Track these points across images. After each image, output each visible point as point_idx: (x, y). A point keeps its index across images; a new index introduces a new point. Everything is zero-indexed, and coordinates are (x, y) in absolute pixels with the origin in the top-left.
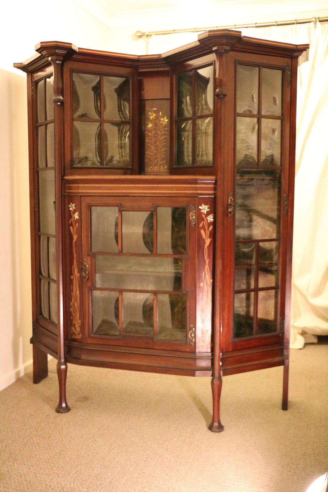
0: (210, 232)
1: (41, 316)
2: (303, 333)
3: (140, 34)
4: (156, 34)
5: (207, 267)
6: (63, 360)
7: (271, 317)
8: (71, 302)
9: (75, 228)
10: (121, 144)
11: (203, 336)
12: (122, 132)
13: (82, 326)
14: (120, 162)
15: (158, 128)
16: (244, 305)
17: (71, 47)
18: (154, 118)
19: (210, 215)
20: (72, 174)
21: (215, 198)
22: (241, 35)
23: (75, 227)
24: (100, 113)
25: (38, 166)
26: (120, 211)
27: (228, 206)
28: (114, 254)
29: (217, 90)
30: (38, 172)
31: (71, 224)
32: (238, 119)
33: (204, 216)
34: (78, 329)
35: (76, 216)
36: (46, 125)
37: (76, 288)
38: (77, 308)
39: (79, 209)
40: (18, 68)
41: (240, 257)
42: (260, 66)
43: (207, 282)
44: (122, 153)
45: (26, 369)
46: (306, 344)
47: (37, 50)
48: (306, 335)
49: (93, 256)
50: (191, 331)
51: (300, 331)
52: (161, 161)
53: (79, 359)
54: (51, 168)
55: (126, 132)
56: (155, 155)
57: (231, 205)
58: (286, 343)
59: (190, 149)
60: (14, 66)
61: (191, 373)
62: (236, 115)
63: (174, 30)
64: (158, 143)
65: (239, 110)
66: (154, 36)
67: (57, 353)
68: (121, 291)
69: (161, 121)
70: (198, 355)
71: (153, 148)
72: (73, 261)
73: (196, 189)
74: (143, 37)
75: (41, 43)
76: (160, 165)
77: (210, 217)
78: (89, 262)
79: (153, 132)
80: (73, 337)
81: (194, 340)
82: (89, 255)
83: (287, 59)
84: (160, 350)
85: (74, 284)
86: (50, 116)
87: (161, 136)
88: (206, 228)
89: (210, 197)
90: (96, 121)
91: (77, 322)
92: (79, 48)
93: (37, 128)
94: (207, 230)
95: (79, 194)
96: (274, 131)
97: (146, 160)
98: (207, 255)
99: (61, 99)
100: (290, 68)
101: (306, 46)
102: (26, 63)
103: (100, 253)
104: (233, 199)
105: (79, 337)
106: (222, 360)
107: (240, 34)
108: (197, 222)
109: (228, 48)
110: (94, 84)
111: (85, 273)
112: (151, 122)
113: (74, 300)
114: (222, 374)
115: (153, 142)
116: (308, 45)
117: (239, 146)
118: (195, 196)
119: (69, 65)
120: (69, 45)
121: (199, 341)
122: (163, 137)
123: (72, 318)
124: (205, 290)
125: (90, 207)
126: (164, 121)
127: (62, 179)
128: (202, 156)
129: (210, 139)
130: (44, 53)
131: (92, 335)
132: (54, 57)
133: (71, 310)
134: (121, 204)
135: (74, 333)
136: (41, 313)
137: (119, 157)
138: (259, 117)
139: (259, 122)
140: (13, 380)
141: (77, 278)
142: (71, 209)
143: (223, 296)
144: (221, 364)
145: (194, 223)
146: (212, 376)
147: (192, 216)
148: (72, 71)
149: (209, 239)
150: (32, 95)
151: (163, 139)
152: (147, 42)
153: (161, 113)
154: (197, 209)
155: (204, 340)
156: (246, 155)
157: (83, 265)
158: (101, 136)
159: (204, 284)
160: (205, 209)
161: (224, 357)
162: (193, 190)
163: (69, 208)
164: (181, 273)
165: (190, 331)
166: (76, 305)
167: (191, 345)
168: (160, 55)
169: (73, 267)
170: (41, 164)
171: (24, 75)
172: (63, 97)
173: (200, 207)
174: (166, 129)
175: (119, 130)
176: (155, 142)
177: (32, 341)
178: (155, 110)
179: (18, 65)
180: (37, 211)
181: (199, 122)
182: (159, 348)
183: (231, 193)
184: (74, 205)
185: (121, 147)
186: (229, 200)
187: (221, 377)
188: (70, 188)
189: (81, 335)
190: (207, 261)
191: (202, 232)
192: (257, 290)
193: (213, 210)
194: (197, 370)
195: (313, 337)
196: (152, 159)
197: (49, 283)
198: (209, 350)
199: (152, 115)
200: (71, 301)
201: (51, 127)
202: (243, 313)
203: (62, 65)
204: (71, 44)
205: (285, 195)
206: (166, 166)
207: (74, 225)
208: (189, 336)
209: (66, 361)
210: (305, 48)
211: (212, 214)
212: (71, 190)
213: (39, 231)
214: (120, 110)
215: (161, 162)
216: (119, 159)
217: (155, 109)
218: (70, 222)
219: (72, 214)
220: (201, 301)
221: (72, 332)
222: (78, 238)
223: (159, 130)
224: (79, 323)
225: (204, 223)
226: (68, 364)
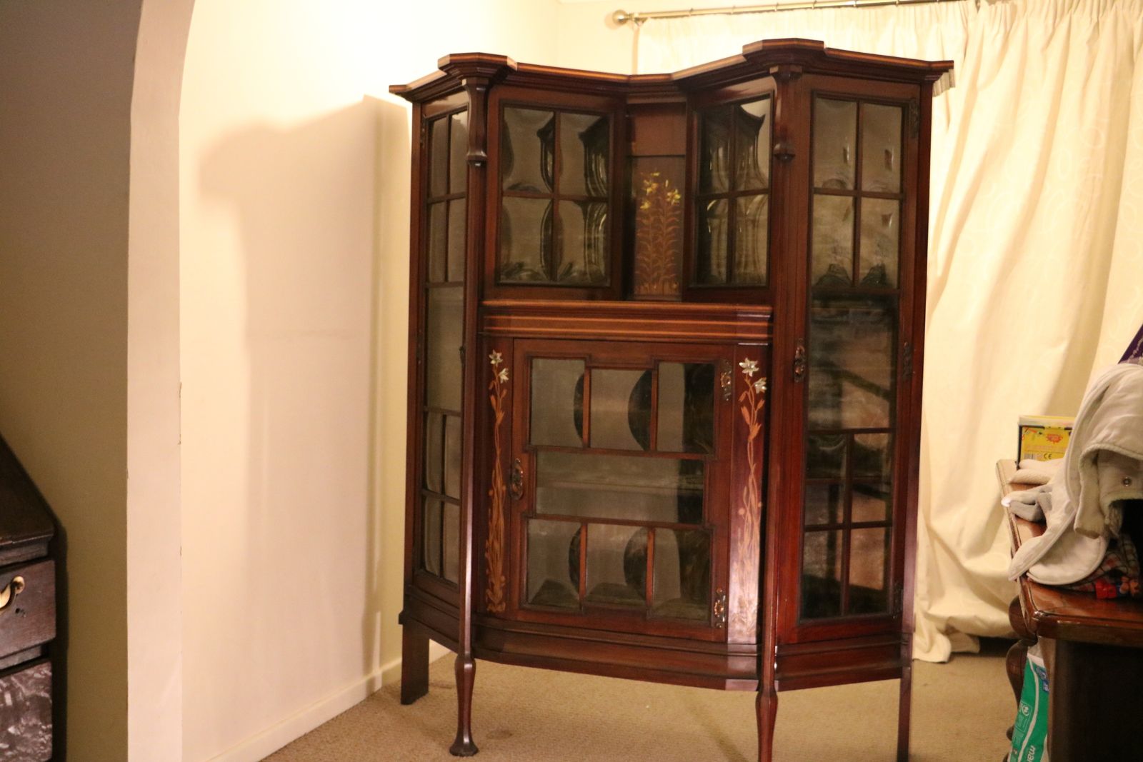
0: (760, 411)
1: (422, 570)
2: (950, 630)
3: (621, 17)
4: (655, 18)
5: (752, 478)
6: (467, 652)
7: (878, 583)
8: (487, 541)
9: (500, 400)
10: (589, 239)
11: (741, 612)
12: (591, 215)
13: (508, 588)
14: (585, 273)
15: (661, 210)
16: (824, 558)
17: (506, 62)
18: (654, 192)
19: (760, 380)
20: (496, 297)
21: (770, 346)
22: (823, 48)
23: (500, 396)
24: (552, 182)
25: (427, 280)
26: (589, 368)
27: (795, 362)
28: (575, 450)
29: (777, 147)
30: (427, 290)
31: (493, 392)
32: (816, 197)
33: (748, 381)
34: (500, 594)
35: (504, 376)
36: (448, 202)
37: (499, 512)
38: (499, 553)
39: (509, 363)
40: (398, 93)
41: (817, 464)
42: (859, 100)
43: (751, 506)
44: (589, 256)
45: (385, 675)
46: (954, 655)
47: (441, 68)
48: (955, 636)
49: (533, 452)
50: (719, 601)
51: (943, 627)
52: (665, 274)
53: (500, 651)
54: (456, 284)
55: (599, 217)
56: (655, 262)
57: (799, 360)
58: (905, 633)
59: (724, 252)
60: (391, 91)
61: (717, 682)
62: (812, 191)
64: (660, 239)
65: (818, 183)
66: (650, 22)
67: (457, 641)
68: (585, 522)
69: (668, 197)
70: (731, 648)
71: (650, 248)
72: (495, 462)
73: (735, 329)
74: (629, 22)
75: (451, 55)
76: (663, 283)
77: (759, 384)
78: (526, 465)
79: (652, 219)
80: (488, 610)
81: (724, 620)
82: (526, 452)
83: (912, 86)
84: (657, 636)
85: (495, 505)
86: (457, 186)
87: (669, 225)
88: (753, 404)
89: (761, 346)
90: (544, 197)
91: (498, 581)
92: (519, 64)
93: (428, 206)
94: (753, 408)
95: (511, 335)
96: (885, 219)
97: (637, 272)
98: (752, 455)
99: (482, 157)
100: (918, 102)
101: (948, 65)
102: (414, 87)
103: (549, 448)
104: (804, 350)
105: (501, 609)
106: (778, 659)
107: (821, 45)
108: (734, 391)
109: (798, 69)
110: (542, 125)
111: (517, 485)
112: (648, 198)
113: (494, 537)
114: (777, 688)
115: (650, 238)
116: (952, 62)
117: (817, 247)
118: (732, 343)
119: (499, 93)
120: (503, 60)
121: (734, 621)
122: (670, 229)
123: (487, 571)
124: (747, 521)
125: (529, 359)
126: (673, 197)
127: (480, 305)
128: (746, 266)
129: (763, 234)
130: (456, 72)
131: (527, 606)
132: (474, 80)
133: (487, 555)
134: (590, 356)
135: (490, 601)
136: (422, 565)
137: (583, 265)
138: (858, 195)
139: (857, 206)
140: (361, 696)
141: (501, 494)
142: (493, 362)
143: (781, 535)
144: (776, 666)
145: (729, 394)
146: (757, 690)
147: (725, 381)
148: (503, 105)
149: (757, 424)
150: (421, 145)
151: (670, 233)
152: (637, 33)
153: (667, 182)
154: (734, 367)
155: (745, 620)
156: (831, 265)
157: (514, 470)
158: (552, 223)
159: (746, 511)
160: (750, 368)
161: (782, 653)
162: (729, 332)
163: (491, 360)
164: (702, 490)
165: (716, 601)
166: (497, 546)
167: (718, 628)
168: (669, 75)
169: (494, 472)
170: (436, 274)
171: (408, 106)
172: (486, 152)
173: (741, 364)
174: (678, 212)
175: (585, 213)
176: (655, 238)
177: (403, 619)
178: (656, 177)
179: (399, 89)
180: (423, 367)
181: (742, 201)
182: (655, 634)
183: (802, 339)
184: (499, 355)
185: (589, 246)
186: (797, 352)
187: (775, 692)
188: (492, 323)
189: (504, 605)
190: (753, 468)
191: (745, 410)
192: (849, 526)
193: (766, 371)
194: (729, 678)
195: (969, 639)
196: (648, 269)
197: (443, 504)
198: (754, 640)
199: (650, 186)
200: (488, 539)
201: (457, 208)
202: (821, 574)
203: (486, 95)
204: (506, 57)
205: (905, 344)
206: (676, 283)
207: (498, 394)
208: (716, 610)
209: (475, 655)
210: (946, 66)
211: (763, 377)
212: (495, 326)
213: (425, 403)
214: (589, 173)
215: (667, 277)
216: (583, 269)
217: (657, 174)
218: (491, 387)
219: (495, 371)
220: (739, 544)
221: (487, 599)
222: (504, 419)
223: (663, 215)
224: (501, 582)
225: (749, 394)
226: (478, 661)
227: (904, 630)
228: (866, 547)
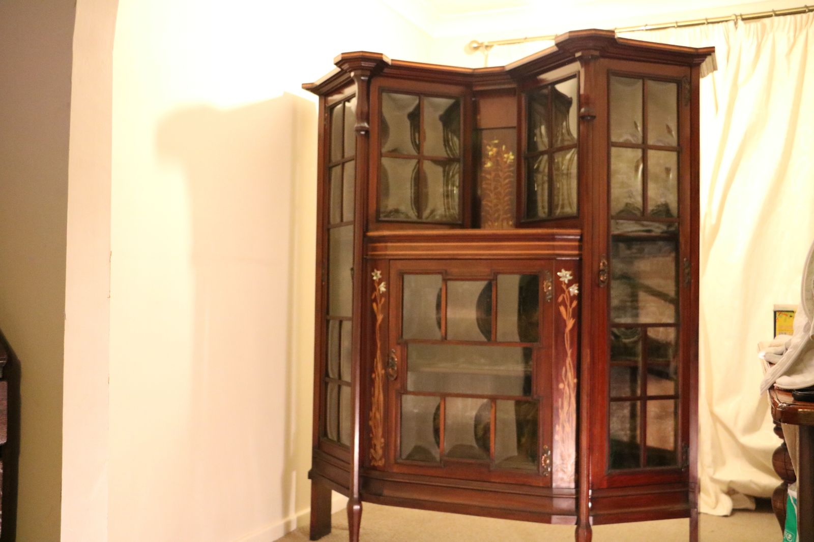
0: (574, 309)
1: (325, 438)
2: (731, 492)
3: (475, 45)
4: (500, 45)
5: (569, 360)
6: (356, 496)
7: (670, 445)
8: (371, 413)
9: (380, 306)
10: (448, 191)
11: (563, 464)
12: (448, 174)
13: (386, 447)
14: (445, 216)
15: (499, 168)
16: (628, 426)
17: (382, 58)
18: (495, 155)
19: (574, 285)
20: (377, 229)
21: (581, 260)
22: (614, 36)
23: (380, 303)
24: (418, 147)
25: (329, 222)
26: (445, 281)
27: (600, 272)
28: (435, 342)
29: (583, 110)
30: (329, 230)
31: (375, 300)
32: (614, 150)
33: (564, 287)
34: (380, 452)
35: (382, 288)
36: (343, 164)
37: (379, 391)
38: (379, 421)
39: (386, 278)
40: (308, 89)
41: (619, 352)
42: (643, 77)
43: (568, 382)
44: (448, 203)
45: (299, 519)
46: (734, 511)
47: (337, 64)
48: (736, 496)
49: (404, 344)
50: (545, 455)
51: (725, 488)
52: (503, 214)
53: (380, 495)
54: (348, 224)
55: (453, 176)
56: (496, 205)
57: (603, 270)
58: (692, 482)
59: (546, 198)
60: (303, 88)
61: (545, 518)
62: (610, 144)
63: (526, 38)
64: (499, 189)
65: (614, 139)
66: (496, 48)
67: (348, 488)
68: (444, 396)
69: (505, 158)
70: (555, 491)
71: (492, 195)
72: (376, 353)
73: (554, 248)
74: (481, 48)
75: (343, 54)
76: (502, 221)
77: (573, 288)
78: (399, 352)
79: (493, 174)
80: (372, 464)
81: (549, 469)
82: (398, 344)
83: (684, 68)
84: (499, 483)
85: (376, 385)
86: (349, 151)
87: (505, 179)
88: (568, 304)
89: (574, 260)
90: (412, 158)
91: (379, 442)
92: (392, 60)
93: (330, 169)
94: (569, 307)
95: (387, 257)
96: (668, 170)
97: (483, 214)
98: (569, 342)
99: (365, 127)
100: (689, 79)
101: (712, 49)
102: (318, 83)
103: (414, 341)
104: (606, 263)
105: (381, 463)
106: (592, 500)
107: (613, 34)
108: (554, 294)
109: (597, 53)
110: (411, 109)
111: (393, 369)
112: (490, 159)
113: (376, 409)
114: (591, 522)
115: (492, 188)
116: (714, 47)
117: (615, 191)
118: (550, 258)
119: (377, 83)
120: (379, 56)
121: (557, 471)
122: (507, 181)
123: (371, 435)
124: (566, 393)
125: (401, 275)
126: (508, 158)
127: (365, 236)
128: (563, 207)
129: (574, 183)
130: (346, 66)
131: (400, 461)
132: (359, 72)
133: (371, 423)
134: (446, 271)
135: (373, 458)
136: (326, 434)
137: (443, 210)
138: (644, 147)
139: (644, 159)
140: (280, 534)
141: (380, 376)
142: (375, 278)
143: (592, 402)
144: (590, 505)
145: (550, 297)
146: (576, 524)
147: (547, 287)
148: (382, 90)
149: (572, 319)
150: (325, 125)
151: (507, 184)
152: (487, 56)
153: (504, 147)
154: (554, 276)
155: (565, 470)
156: (627, 204)
157: (390, 358)
158: (419, 180)
159: (565, 385)
160: (566, 277)
161: (595, 495)
162: (548, 250)
163: (373, 276)
164: (531, 371)
165: (543, 455)
166: (378, 416)
167: (545, 476)
168: (503, 67)
169: (375, 360)
170: (334, 218)
171: (315, 99)
172: (368, 124)
173: (558, 274)
174: (512, 169)
175: (444, 171)
176: (496, 188)
177: (311, 475)
178: (496, 144)
179: (308, 86)
180: (326, 287)
181: (558, 158)
182: (497, 481)
183: (604, 255)
184: (379, 272)
185: (448, 196)
186: (601, 264)
187: (590, 526)
188: (374, 249)
189: (383, 460)
190: (569, 352)
191: (562, 309)
192: (645, 398)
193: (578, 279)
194: (554, 514)
195: (746, 498)
196: (491, 211)
197: (339, 387)
198: (573, 485)
199: (491, 150)
200: (371, 410)
201: (350, 167)
202: (625, 439)
203: (368, 83)
204: (382, 54)
205: (685, 259)
206: (512, 221)
207: (379, 301)
208: (543, 462)
209: (362, 498)
210: (710, 51)
211: (576, 283)
212: (375, 251)
213: (328, 313)
214: (446, 142)
216: (443, 213)
217: (496, 142)
218: (373, 297)
219: (376, 285)
220: (560, 411)
221: (371, 456)
222: (383, 320)
223: (501, 171)
224: (381, 443)
225: (565, 296)
226: (364, 503)
227: (691, 480)
228: (660, 417)
